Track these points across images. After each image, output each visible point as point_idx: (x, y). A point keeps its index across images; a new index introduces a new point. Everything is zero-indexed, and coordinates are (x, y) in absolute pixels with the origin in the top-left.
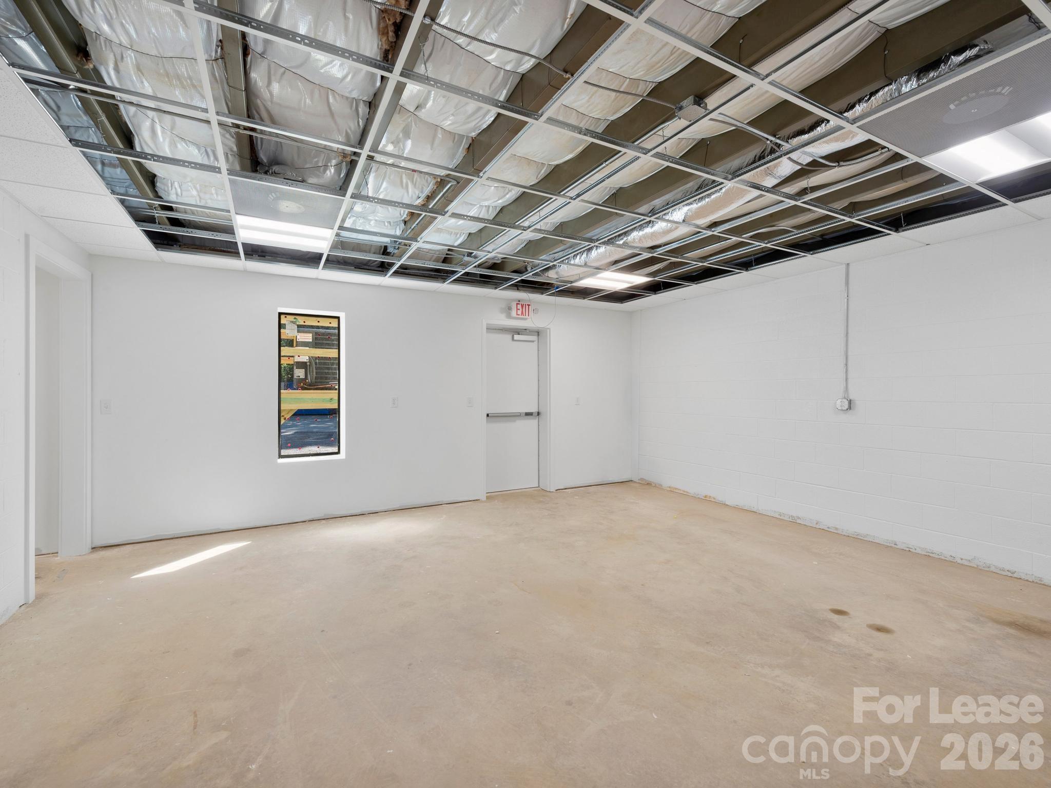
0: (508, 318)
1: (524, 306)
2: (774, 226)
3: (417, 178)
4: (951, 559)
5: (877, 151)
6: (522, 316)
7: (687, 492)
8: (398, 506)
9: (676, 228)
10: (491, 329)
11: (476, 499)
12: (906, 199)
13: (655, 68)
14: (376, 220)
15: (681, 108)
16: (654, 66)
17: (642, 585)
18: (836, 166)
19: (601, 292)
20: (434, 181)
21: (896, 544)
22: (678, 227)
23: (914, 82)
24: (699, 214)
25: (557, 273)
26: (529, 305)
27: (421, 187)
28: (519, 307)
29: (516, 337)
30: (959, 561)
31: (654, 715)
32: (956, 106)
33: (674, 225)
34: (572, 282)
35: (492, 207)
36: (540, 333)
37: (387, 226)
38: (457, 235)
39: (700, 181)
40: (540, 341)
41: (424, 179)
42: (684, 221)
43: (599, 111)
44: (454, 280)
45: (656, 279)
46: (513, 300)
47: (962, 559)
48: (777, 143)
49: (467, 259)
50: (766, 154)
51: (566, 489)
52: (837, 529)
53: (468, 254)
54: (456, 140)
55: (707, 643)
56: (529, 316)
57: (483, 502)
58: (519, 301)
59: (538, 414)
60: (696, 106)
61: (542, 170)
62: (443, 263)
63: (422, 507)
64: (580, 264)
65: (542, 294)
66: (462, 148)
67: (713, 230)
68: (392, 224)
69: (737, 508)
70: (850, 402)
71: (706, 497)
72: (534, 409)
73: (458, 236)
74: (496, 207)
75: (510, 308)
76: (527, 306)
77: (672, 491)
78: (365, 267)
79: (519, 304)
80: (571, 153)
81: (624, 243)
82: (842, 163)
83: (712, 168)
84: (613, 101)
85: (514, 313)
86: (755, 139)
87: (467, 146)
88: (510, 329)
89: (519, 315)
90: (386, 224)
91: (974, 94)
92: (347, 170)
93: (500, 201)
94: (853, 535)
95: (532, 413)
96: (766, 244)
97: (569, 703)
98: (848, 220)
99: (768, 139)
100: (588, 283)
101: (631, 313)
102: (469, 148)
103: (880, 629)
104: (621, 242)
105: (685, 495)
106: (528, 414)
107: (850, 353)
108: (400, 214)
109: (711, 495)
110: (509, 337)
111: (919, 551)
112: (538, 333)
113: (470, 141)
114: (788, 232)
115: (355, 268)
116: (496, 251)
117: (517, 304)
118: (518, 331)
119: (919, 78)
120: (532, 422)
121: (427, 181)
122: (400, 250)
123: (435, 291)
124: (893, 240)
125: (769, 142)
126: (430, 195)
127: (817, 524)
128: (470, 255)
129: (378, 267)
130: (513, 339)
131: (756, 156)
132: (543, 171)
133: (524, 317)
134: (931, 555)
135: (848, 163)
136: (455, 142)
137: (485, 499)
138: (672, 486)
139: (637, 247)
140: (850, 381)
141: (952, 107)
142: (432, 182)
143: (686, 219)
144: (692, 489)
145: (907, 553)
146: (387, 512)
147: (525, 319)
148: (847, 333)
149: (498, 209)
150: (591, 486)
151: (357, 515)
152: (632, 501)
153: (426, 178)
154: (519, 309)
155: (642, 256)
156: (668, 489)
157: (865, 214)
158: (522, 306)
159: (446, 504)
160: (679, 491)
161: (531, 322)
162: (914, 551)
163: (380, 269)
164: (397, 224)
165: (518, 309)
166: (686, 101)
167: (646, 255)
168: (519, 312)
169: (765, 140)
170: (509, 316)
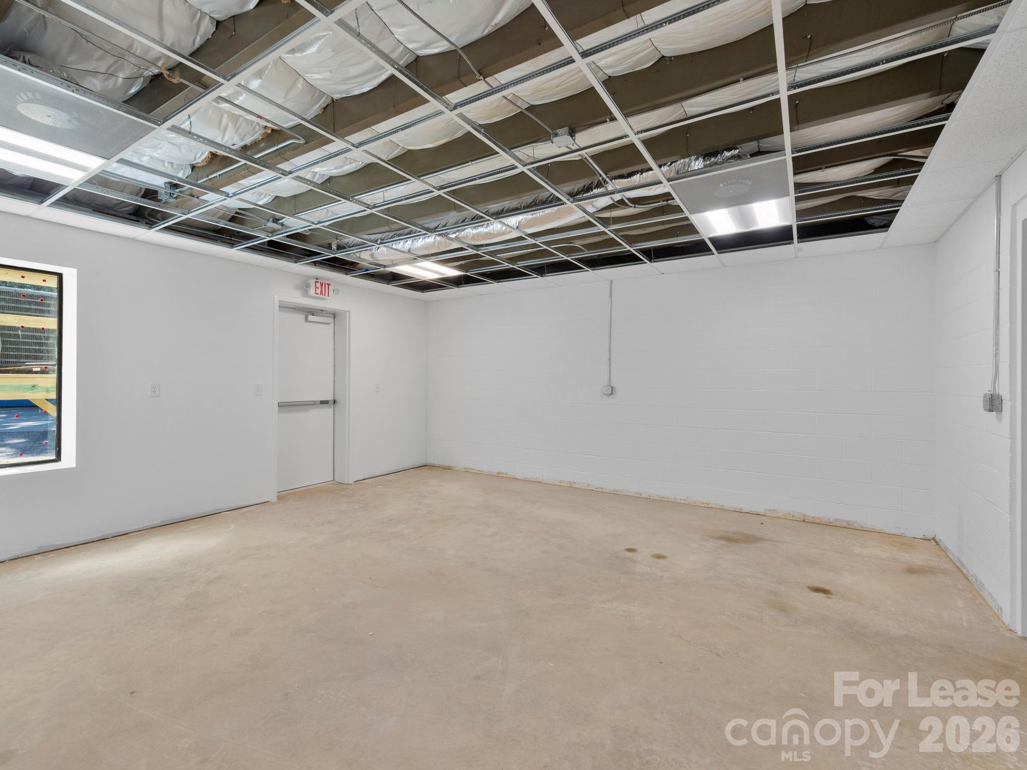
0: (305, 297)
1: (324, 287)
2: (571, 243)
3: (242, 123)
4: (674, 500)
5: (659, 202)
6: (321, 296)
7: (482, 471)
8: (158, 522)
9: (510, 232)
10: (286, 307)
11: (264, 501)
12: (666, 240)
13: (540, 93)
14: (151, 157)
15: (556, 135)
16: (540, 91)
17: (485, 558)
18: (631, 207)
19: (410, 280)
20: (262, 131)
21: (641, 495)
22: (511, 232)
23: (701, 162)
24: (530, 223)
25: (372, 255)
26: (329, 285)
27: (243, 134)
28: (318, 285)
29: (311, 318)
30: (679, 501)
31: (549, 663)
32: (724, 185)
33: (509, 229)
34: (385, 267)
35: (320, 174)
36: (336, 316)
37: (167, 167)
38: (261, 195)
39: (546, 194)
40: (336, 323)
41: (252, 126)
42: (518, 227)
43: (476, 114)
44: (246, 247)
45: (468, 274)
46: (312, 277)
47: (681, 500)
48: (605, 180)
49: (271, 225)
50: (593, 187)
51: (364, 480)
52: (602, 488)
53: (273, 220)
54: (316, 96)
55: (559, 595)
56: (328, 296)
57: (272, 503)
58: (317, 279)
59: (335, 402)
60: (569, 137)
61: (394, 151)
62: (229, 221)
63: (193, 519)
64: (403, 250)
65: (347, 274)
66: (317, 106)
67: (536, 239)
68: (175, 166)
69: (525, 481)
70: (612, 388)
71: (498, 473)
72: (329, 397)
73: (263, 196)
74: (324, 175)
75: (308, 286)
76: (327, 286)
77: (467, 471)
78: (110, 212)
79: (318, 282)
80: (432, 143)
81: (456, 237)
82: (637, 206)
83: (559, 186)
84: (494, 109)
85: (312, 291)
86: (593, 173)
87: (324, 106)
88: (303, 308)
89: (318, 294)
90: (166, 164)
91: (735, 180)
92: (142, 87)
93: (334, 171)
94: (614, 491)
95: (328, 401)
96: (568, 257)
97: (477, 678)
98: (629, 248)
99: (601, 175)
100: (403, 269)
101: (426, 303)
102: (325, 108)
103: (659, 557)
104: (453, 236)
105: (479, 474)
106: (322, 402)
107: (612, 351)
108: (195, 158)
109: (503, 471)
110: (302, 317)
111: (655, 498)
112: (334, 315)
113: (329, 101)
114: (581, 250)
115: (94, 210)
116: (322, 224)
117: (316, 282)
118: (312, 312)
119: (704, 160)
120: (328, 411)
121: (254, 129)
122: (178, 200)
123: (213, 256)
124: (648, 268)
125: (601, 178)
126: (249, 145)
127: (588, 486)
128: (276, 220)
129: (131, 214)
130: (306, 319)
131: (585, 186)
132: (396, 152)
133: (324, 297)
134: (663, 499)
135: (641, 206)
136: (314, 98)
137: (276, 500)
138: (467, 467)
139: (465, 243)
140: (612, 371)
141: (721, 185)
142: (260, 132)
143: (520, 226)
144: (485, 468)
145: (649, 500)
146: (143, 532)
147: (324, 299)
148: (610, 335)
149: (325, 178)
150: (389, 474)
151: (94, 541)
152: (436, 484)
153: (253, 126)
154: (318, 288)
155: (468, 251)
156: (464, 470)
157: (639, 246)
158: (322, 285)
159: (226, 511)
160: (474, 471)
161: (330, 303)
162: (652, 498)
163: (134, 218)
164: (181, 167)
165: (316, 288)
166: (561, 130)
167: (471, 252)
168: (318, 291)
169: (598, 175)
170: (306, 294)
